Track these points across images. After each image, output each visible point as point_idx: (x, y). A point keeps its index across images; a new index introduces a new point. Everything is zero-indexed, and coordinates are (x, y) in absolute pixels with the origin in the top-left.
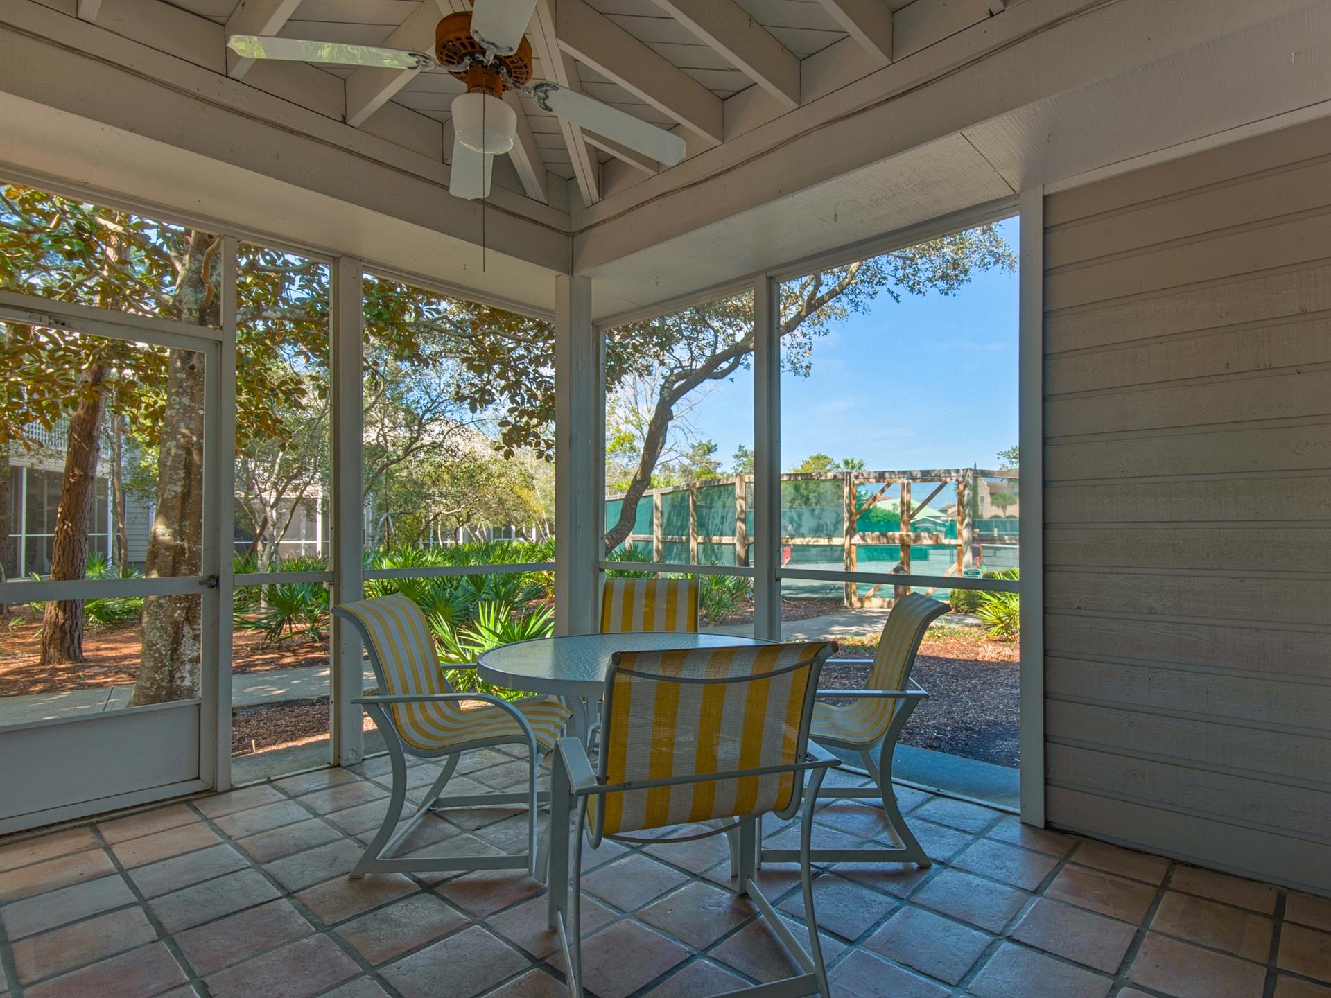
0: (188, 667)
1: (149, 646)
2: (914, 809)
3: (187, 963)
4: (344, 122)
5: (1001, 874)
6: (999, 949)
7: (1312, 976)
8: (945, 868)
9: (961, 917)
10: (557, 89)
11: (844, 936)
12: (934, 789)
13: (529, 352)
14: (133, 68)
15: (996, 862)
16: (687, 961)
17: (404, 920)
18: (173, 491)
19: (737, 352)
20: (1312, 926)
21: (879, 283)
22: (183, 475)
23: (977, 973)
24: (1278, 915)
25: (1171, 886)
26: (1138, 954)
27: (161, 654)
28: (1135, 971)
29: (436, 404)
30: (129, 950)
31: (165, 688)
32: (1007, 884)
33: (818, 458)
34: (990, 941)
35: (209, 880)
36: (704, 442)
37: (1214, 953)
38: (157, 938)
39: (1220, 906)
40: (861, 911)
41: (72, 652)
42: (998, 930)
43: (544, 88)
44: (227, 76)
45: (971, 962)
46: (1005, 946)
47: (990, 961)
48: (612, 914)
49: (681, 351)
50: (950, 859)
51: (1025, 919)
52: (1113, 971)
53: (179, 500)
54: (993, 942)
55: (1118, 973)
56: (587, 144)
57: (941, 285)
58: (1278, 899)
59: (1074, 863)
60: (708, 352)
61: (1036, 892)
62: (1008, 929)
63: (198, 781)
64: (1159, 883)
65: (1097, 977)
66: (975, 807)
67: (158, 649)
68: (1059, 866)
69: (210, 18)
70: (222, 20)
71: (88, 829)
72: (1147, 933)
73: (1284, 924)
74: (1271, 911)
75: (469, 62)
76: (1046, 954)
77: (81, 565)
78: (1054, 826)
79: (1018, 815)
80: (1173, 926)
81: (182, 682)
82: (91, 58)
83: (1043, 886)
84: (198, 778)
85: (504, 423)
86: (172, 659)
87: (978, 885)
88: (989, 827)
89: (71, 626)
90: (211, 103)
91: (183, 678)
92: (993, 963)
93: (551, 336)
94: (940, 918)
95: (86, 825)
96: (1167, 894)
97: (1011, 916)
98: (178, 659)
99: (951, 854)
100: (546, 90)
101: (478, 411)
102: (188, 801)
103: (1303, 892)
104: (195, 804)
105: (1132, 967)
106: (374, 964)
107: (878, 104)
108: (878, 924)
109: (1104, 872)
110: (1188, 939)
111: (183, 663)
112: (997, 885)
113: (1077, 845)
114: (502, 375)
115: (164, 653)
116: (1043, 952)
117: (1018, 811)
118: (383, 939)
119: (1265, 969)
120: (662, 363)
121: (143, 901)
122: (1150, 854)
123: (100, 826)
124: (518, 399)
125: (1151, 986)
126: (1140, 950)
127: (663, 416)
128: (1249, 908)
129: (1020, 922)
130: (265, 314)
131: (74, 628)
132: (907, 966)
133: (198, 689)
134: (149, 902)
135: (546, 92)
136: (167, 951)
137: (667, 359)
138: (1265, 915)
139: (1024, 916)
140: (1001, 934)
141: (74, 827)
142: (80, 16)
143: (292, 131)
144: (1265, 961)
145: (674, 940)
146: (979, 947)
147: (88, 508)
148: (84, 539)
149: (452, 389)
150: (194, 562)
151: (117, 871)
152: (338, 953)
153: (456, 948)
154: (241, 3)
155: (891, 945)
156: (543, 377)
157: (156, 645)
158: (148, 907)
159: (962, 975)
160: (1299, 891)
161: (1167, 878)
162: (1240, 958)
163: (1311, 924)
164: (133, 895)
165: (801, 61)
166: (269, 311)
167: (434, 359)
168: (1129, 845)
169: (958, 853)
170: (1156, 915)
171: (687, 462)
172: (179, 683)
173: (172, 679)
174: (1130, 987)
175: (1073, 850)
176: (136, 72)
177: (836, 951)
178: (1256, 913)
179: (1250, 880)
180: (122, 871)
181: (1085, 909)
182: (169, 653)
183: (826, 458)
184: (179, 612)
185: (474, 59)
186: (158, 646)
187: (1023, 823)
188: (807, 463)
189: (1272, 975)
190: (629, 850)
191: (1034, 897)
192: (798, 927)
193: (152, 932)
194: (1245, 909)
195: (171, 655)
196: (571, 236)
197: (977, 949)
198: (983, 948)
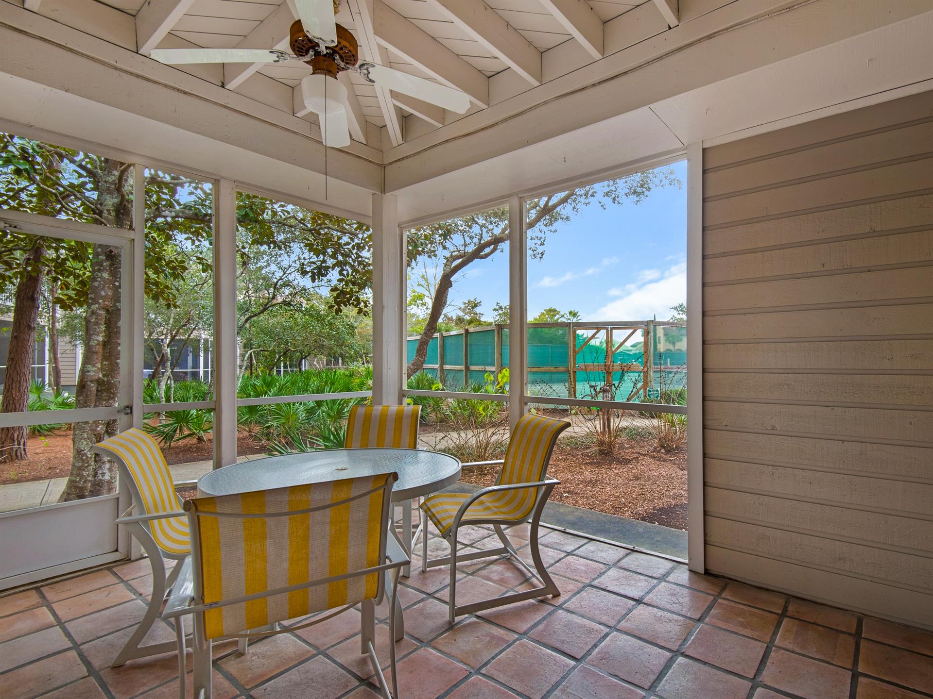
0: (107, 466)
1: (78, 452)
2: (618, 561)
3: (111, 693)
4: (223, 86)
5: (676, 608)
6: (676, 662)
7: (880, 677)
8: (639, 604)
9: (651, 639)
10: (374, 66)
11: (573, 655)
12: (631, 547)
13: (353, 240)
14: (67, 46)
15: (673, 599)
16: (467, 677)
17: (268, 653)
18: (96, 340)
19: (496, 241)
20: (880, 641)
21: (592, 196)
22: (103, 329)
23: (661, 680)
24: (858, 635)
25: (788, 614)
26: (768, 664)
27: (87, 457)
28: (766, 676)
29: (286, 275)
30: (66, 685)
31: (90, 481)
32: (680, 615)
33: (550, 310)
34: (670, 657)
35: (126, 628)
36: (472, 300)
37: (817, 662)
38: (87, 674)
39: (820, 628)
40: (584, 637)
41: (19, 454)
42: (675, 648)
43: (365, 67)
44: (137, 53)
45: (657, 672)
46: (681, 660)
47: (670, 671)
48: (414, 644)
49: (457, 240)
50: (642, 598)
51: (693, 640)
52: (751, 676)
53: (101, 347)
54: (672, 658)
55: (754, 678)
56: (395, 106)
57: (634, 198)
58: (858, 622)
59: (724, 599)
60: (476, 240)
61: (699, 620)
62: (682, 647)
63: (116, 553)
64: (780, 612)
65: (741, 680)
66: (658, 559)
67: (85, 453)
68: (715, 601)
69: (125, 10)
70: (133, 13)
71: (34, 592)
72: (773, 648)
73: (862, 640)
74: (853, 631)
75: (313, 53)
76: (707, 665)
77: (26, 390)
78: (711, 572)
79: (687, 564)
80: (790, 643)
81: (103, 477)
82: (35, 38)
83: (704, 616)
84: (117, 551)
85: (334, 289)
86: (96, 461)
87: (661, 616)
88: (668, 574)
89: (18, 435)
90: (126, 72)
91: (103, 474)
92: (672, 672)
93: (368, 230)
94: (636, 640)
95: (32, 589)
96: (786, 620)
97: (684, 638)
98: (100, 460)
99: (643, 593)
100: (367, 68)
101: (317, 281)
102: (109, 567)
103: (874, 617)
104: (115, 570)
105: (764, 673)
106: (248, 687)
107: (594, 85)
108: (595, 646)
109: (744, 604)
110: (800, 652)
111: (104, 463)
112: (674, 615)
113: (726, 585)
114: (334, 256)
115: (90, 456)
116: (705, 663)
117: (687, 561)
118: (254, 668)
119: (851, 673)
120: (445, 248)
121: (76, 646)
122: (774, 591)
123: (43, 589)
124: (345, 273)
125: (777, 687)
126: (769, 660)
127: (445, 284)
128: (839, 629)
129: (690, 642)
130: (163, 213)
131: (20, 436)
132: (615, 676)
133: (115, 481)
134: (81, 647)
135: (367, 69)
136: (95, 684)
137: (448, 244)
138: (850, 634)
139: (692, 638)
140: (677, 651)
141: (24, 591)
142: (26, 6)
143: (185, 93)
144: (850, 666)
145: (458, 662)
146: (663, 661)
147: (31, 350)
148: (28, 372)
149: (298, 265)
150: (112, 391)
151: (56, 623)
152: (221, 680)
153: (305, 673)
154: (148, 1)
155: (604, 661)
156: (362, 257)
157: (83, 451)
158: (81, 650)
159: (652, 682)
160: (871, 616)
161: (785, 609)
162: (835, 665)
163: (880, 640)
164: (69, 642)
165: (541, 53)
166: (167, 212)
167: (285, 245)
168: (760, 585)
169: (648, 593)
170: (778, 636)
171: (461, 314)
172: (100, 477)
173: (95, 475)
174: (763, 687)
175: (723, 589)
176: (69, 48)
177: (568, 667)
178: (844, 633)
179: (839, 609)
180: (60, 623)
181: (732, 632)
182: (93, 456)
183: (555, 311)
184: (101, 426)
185: (315, 51)
186: (85, 452)
187: (690, 571)
188: (543, 314)
189: (855, 676)
190: (425, 596)
191: (699, 624)
192: (541, 649)
193: (84, 670)
194: (837, 630)
195: (95, 457)
196: (383, 167)
197: (661, 662)
198: (665, 661)
